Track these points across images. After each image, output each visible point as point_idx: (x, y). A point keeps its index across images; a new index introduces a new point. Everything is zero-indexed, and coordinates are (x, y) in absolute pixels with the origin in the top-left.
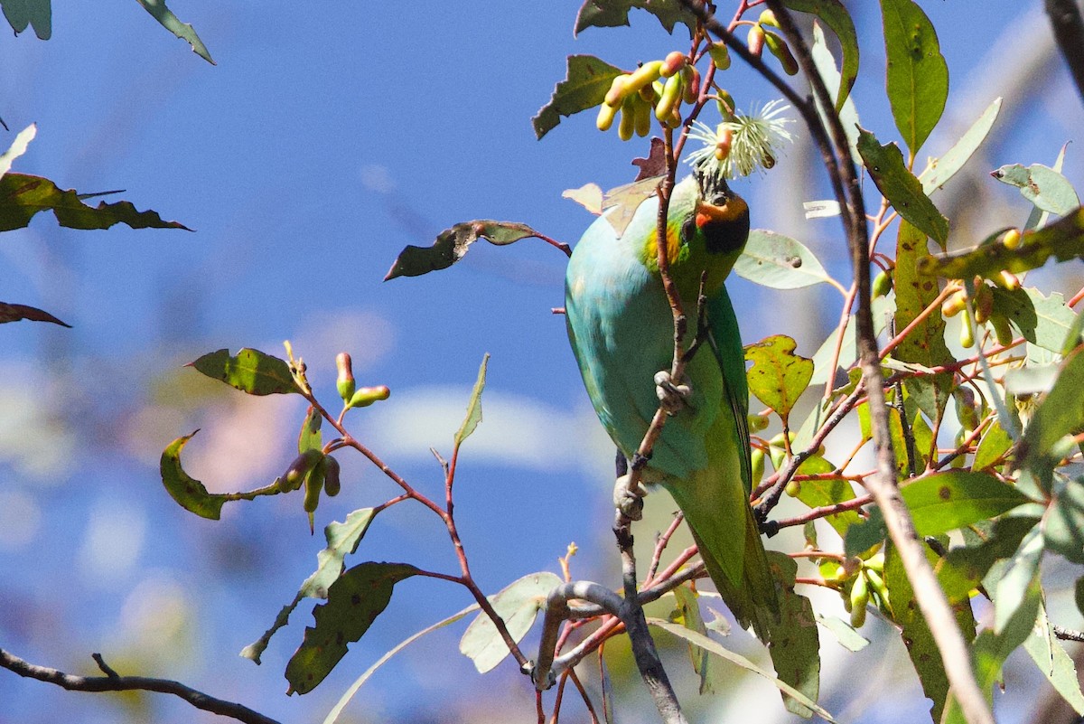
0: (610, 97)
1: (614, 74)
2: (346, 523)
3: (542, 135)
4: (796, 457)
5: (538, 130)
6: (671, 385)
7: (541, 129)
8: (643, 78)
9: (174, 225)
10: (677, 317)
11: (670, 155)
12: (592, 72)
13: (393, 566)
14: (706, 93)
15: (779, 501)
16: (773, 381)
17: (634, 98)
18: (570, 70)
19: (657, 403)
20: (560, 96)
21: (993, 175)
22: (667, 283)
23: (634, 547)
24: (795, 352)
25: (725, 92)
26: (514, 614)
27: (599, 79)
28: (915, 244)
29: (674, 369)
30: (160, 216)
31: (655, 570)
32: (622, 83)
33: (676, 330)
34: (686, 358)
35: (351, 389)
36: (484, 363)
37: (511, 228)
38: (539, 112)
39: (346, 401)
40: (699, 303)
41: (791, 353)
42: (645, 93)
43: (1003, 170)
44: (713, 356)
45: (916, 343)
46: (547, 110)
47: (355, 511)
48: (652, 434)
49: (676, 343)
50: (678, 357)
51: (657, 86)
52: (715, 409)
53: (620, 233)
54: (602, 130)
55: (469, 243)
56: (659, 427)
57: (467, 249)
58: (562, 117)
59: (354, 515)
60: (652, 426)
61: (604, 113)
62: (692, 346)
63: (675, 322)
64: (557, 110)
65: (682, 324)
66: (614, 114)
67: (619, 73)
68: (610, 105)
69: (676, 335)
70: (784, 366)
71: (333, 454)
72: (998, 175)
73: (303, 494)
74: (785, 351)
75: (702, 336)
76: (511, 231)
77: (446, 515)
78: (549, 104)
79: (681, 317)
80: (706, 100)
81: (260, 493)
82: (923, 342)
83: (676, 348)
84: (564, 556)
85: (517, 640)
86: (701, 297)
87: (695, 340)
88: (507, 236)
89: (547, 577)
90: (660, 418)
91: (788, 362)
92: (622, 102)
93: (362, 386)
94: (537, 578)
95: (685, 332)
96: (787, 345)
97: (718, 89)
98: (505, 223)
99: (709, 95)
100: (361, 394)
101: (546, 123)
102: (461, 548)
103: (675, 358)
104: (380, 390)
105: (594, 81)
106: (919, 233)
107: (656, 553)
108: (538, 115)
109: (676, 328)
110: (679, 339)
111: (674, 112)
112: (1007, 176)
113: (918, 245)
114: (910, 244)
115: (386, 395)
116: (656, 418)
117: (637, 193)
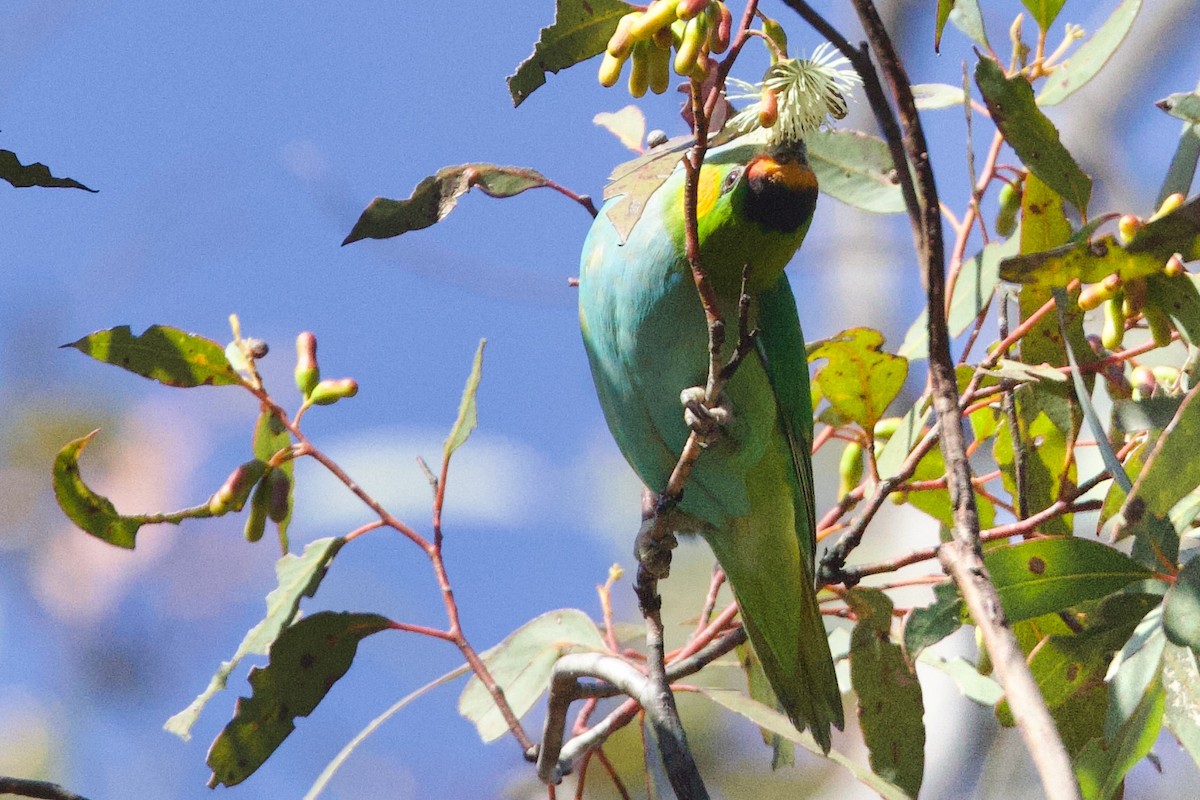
0: (614, 44)
1: (621, 11)
2: (304, 556)
3: (519, 100)
4: (884, 484)
5: (515, 94)
6: (702, 406)
7: (520, 92)
8: (657, 20)
9: (68, 183)
10: (711, 323)
11: (700, 111)
12: (590, 11)
13: (358, 617)
14: (747, 27)
15: (862, 541)
16: (856, 384)
17: (647, 44)
18: (558, 10)
19: (687, 430)
20: (544, 47)
21: (1159, 106)
22: (698, 278)
23: (661, 610)
24: (883, 348)
25: (773, 22)
26: (530, 664)
27: (598, 19)
28: (1045, 205)
29: (710, 387)
30: (51, 171)
31: (710, 613)
32: (631, 25)
33: (711, 339)
34: (725, 374)
35: (314, 379)
36: (479, 350)
37: (515, 174)
38: (517, 69)
39: (305, 396)
40: (740, 305)
41: (878, 349)
42: (663, 36)
43: (1172, 100)
44: (761, 370)
45: (1047, 333)
46: (528, 65)
47: (316, 542)
48: (681, 469)
49: (711, 355)
50: (714, 373)
51: (677, 27)
52: (762, 440)
53: (624, 237)
54: (606, 86)
55: (458, 194)
56: (690, 462)
57: (455, 203)
58: (548, 75)
59: (315, 547)
60: (682, 459)
61: (608, 65)
62: (733, 359)
63: (710, 329)
64: (542, 65)
65: (719, 333)
66: (620, 66)
67: (629, 10)
68: (615, 55)
69: (711, 345)
70: (869, 365)
71: (283, 467)
72: (1166, 107)
73: (245, 518)
74: (869, 347)
75: (747, 345)
76: (515, 178)
77: (432, 549)
78: (530, 58)
79: (717, 322)
80: (747, 37)
81: (188, 515)
82: (1056, 334)
83: (711, 362)
84: (603, 583)
85: (519, 714)
86: (743, 296)
87: (736, 352)
88: (510, 185)
89: (573, 616)
90: (692, 450)
91: (873, 361)
92: (632, 48)
93: (326, 378)
94: (560, 616)
95: (722, 341)
96: (874, 340)
97: (764, 19)
98: (508, 168)
99: (752, 31)
100: (324, 388)
101: (526, 83)
102: (450, 593)
103: (711, 375)
104: (345, 385)
105: (590, 24)
106: (1051, 192)
107: (712, 589)
108: (516, 74)
109: (711, 336)
110: (715, 350)
111: (700, 61)
112: (1177, 108)
113: (1049, 208)
114: (1040, 206)
115: (354, 390)
116: (687, 449)
117: (650, 177)
